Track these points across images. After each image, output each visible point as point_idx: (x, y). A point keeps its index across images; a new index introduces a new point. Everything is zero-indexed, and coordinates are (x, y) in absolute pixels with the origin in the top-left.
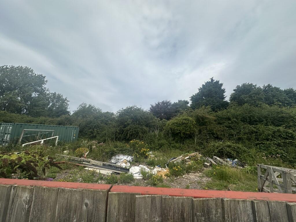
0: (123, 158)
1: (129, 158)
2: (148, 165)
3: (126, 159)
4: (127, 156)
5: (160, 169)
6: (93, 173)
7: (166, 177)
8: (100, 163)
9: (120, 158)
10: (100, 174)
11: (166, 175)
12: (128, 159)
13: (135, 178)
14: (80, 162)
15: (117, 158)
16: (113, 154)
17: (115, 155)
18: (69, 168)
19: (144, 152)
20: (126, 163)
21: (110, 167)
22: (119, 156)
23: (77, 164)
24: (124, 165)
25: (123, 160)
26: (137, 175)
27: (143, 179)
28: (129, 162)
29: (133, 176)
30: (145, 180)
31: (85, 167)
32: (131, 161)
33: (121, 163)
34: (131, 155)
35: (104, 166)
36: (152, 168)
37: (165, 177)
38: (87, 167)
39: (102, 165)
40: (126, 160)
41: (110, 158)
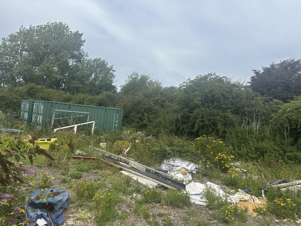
0: (181, 165)
1: (192, 167)
2: (226, 185)
3: (186, 167)
4: (188, 163)
5: (247, 197)
6: (128, 180)
7: (255, 214)
8: (142, 167)
9: (175, 164)
10: (138, 183)
11: (257, 210)
12: (189, 168)
13: (192, 201)
14: (117, 161)
15: (172, 163)
16: (164, 156)
17: (168, 159)
19: (221, 160)
20: (184, 174)
21: (156, 176)
22: (174, 161)
23: (112, 164)
24: (179, 176)
25: (179, 168)
26: (198, 198)
27: (207, 206)
28: (191, 173)
29: (189, 198)
30: (210, 209)
31: (121, 169)
32: (194, 172)
33: (175, 172)
34: (195, 163)
35: (148, 173)
36: (233, 191)
37: (253, 212)
38: (123, 170)
39: (144, 171)
40: (185, 168)
41: (161, 163)
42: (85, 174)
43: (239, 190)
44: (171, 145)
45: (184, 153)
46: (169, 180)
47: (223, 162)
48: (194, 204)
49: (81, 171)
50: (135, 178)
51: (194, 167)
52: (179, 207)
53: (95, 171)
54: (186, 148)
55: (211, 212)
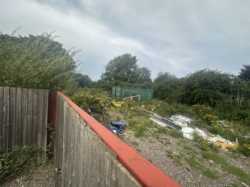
0: (182, 118)
1: (188, 120)
2: (210, 132)
3: (185, 120)
4: (186, 118)
5: (223, 140)
6: (152, 122)
7: (227, 150)
8: (160, 117)
9: (178, 118)
10: (157, 124)
11: (229, 149)
12: (186, 120)
13: (184, 136)
14: (148, 113)
15: (176, 117)
16: (172, 113)
17: (174, 115)
18: (141, 115)
19: (208, 118)
20: (183, 123)
21: (166, 122)
22: (178, 116)
23: (146, 114)
24: (180, 124)
25: (180, 120)
26: (189, 135)
27: (193, 140)
28: (188, 123)
29: (182, 134)
30: (195, 142)
31: (149, 117)
32: (189, 123)
33: (178, 122)
34: (191, 118)
35: (162, 120)
36: (214, 136)
37: (226, 149)
38: (150, 117)
39: (161, 119)
40: (183, 120)
41: (170, 116)
42: (134, 117)
43: (217, 135)
44: (177, 108)
45: (184, 112)
46: (173, 124)
47: (209, 119)
48: (185, 137)
49: (132, 115)
50: (155, 121)
51: (189, 120)
52: (176, 137)
53: (138, 116)
54: (185, 110)
55: (195, 143)
